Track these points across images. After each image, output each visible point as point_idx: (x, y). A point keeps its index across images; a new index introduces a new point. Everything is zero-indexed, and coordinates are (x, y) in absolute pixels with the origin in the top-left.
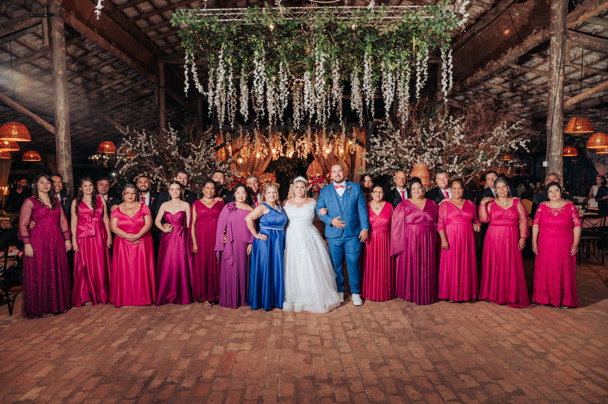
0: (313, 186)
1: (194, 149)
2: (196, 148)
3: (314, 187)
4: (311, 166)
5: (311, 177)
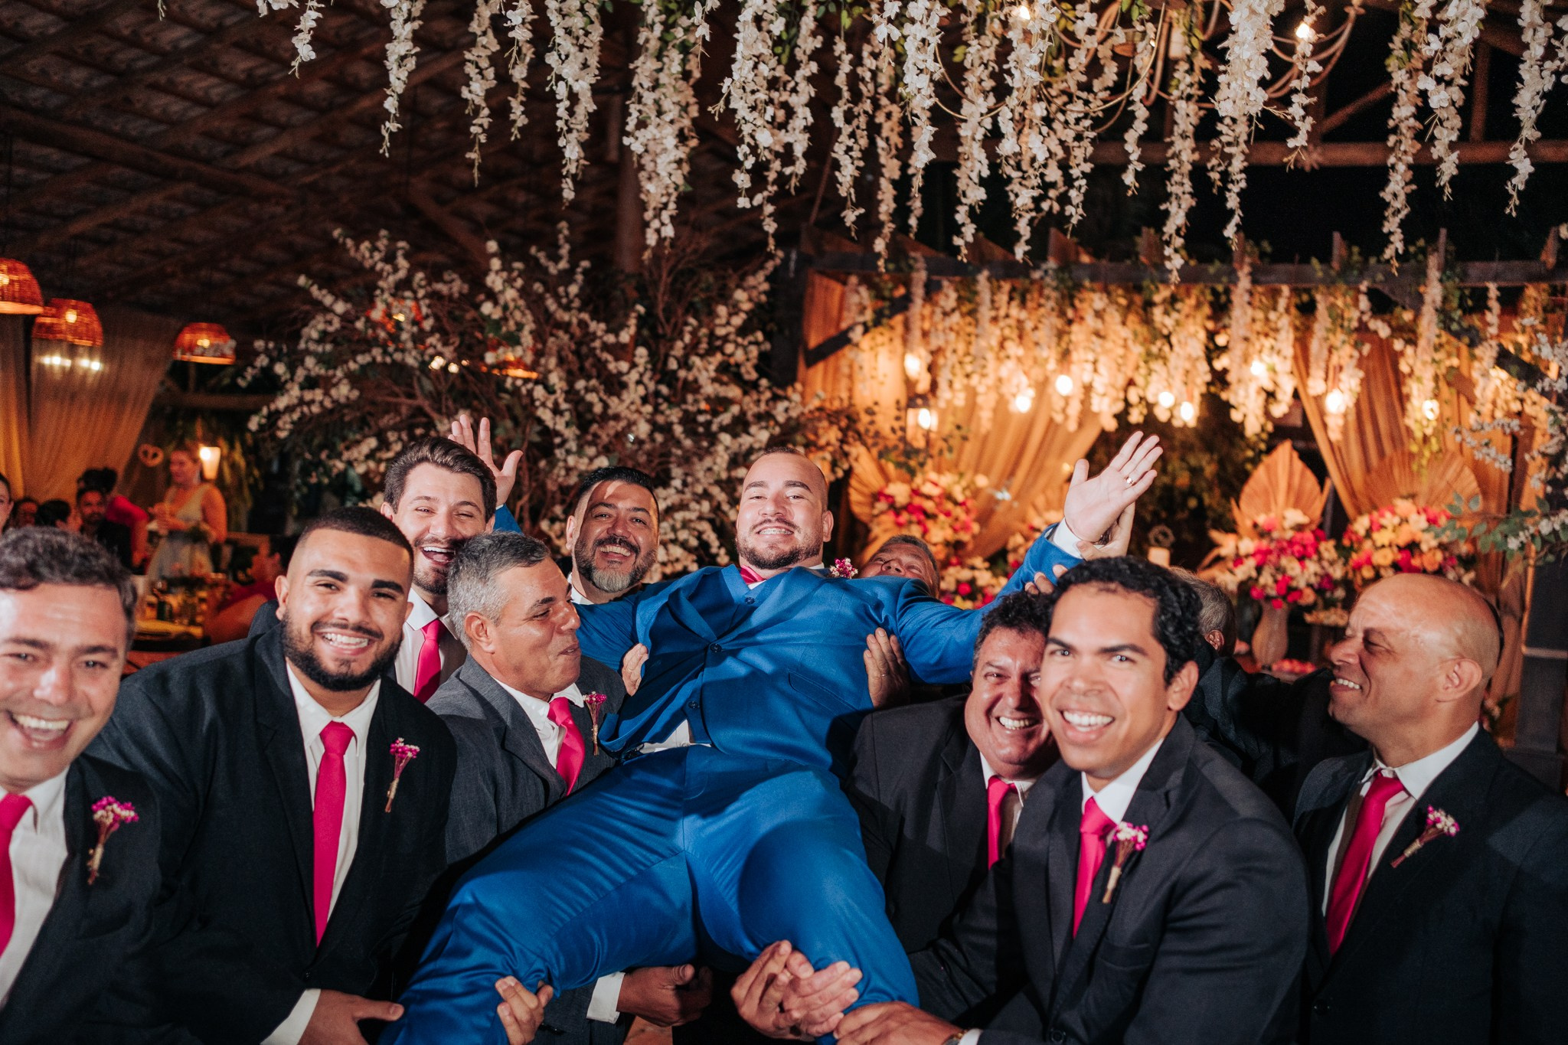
0: (1259, 569)
1: (606, 347)
2: (611, 339)
3: (1266, 578)
4: (1268, 469)
5: (1255, 525)
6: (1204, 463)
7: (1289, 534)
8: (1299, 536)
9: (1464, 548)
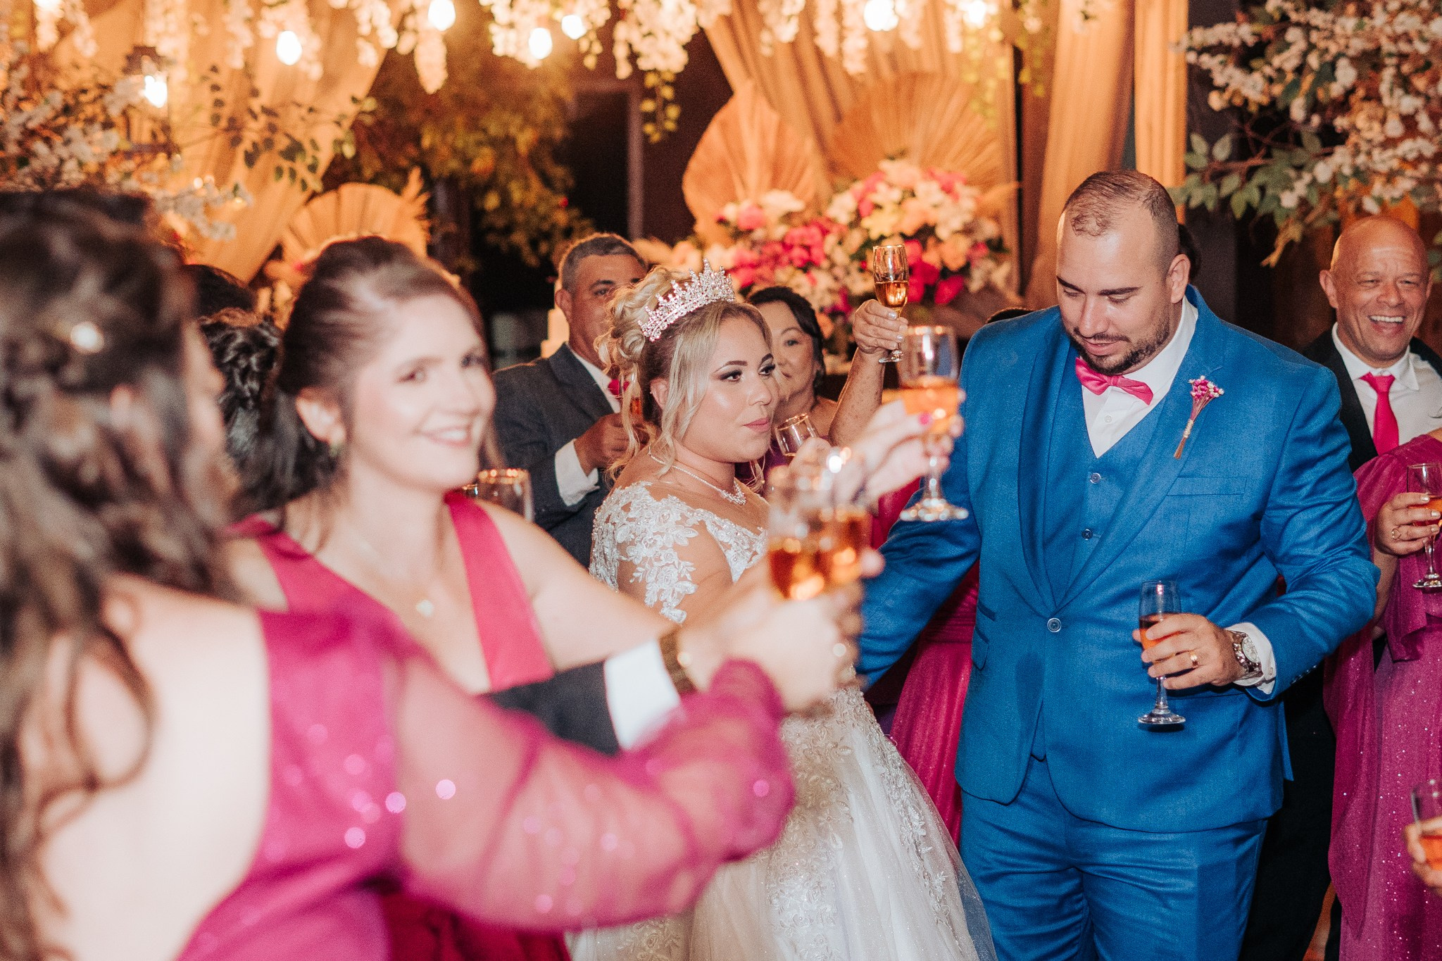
4: (724, 126)
5: (722, 221)
6: (513, 130)
7: (780, 231)
8: (799, 232)
9: (989, 229)
